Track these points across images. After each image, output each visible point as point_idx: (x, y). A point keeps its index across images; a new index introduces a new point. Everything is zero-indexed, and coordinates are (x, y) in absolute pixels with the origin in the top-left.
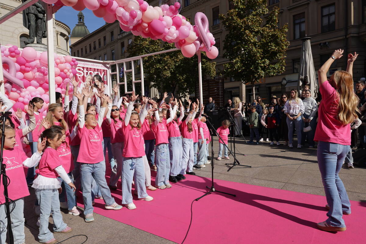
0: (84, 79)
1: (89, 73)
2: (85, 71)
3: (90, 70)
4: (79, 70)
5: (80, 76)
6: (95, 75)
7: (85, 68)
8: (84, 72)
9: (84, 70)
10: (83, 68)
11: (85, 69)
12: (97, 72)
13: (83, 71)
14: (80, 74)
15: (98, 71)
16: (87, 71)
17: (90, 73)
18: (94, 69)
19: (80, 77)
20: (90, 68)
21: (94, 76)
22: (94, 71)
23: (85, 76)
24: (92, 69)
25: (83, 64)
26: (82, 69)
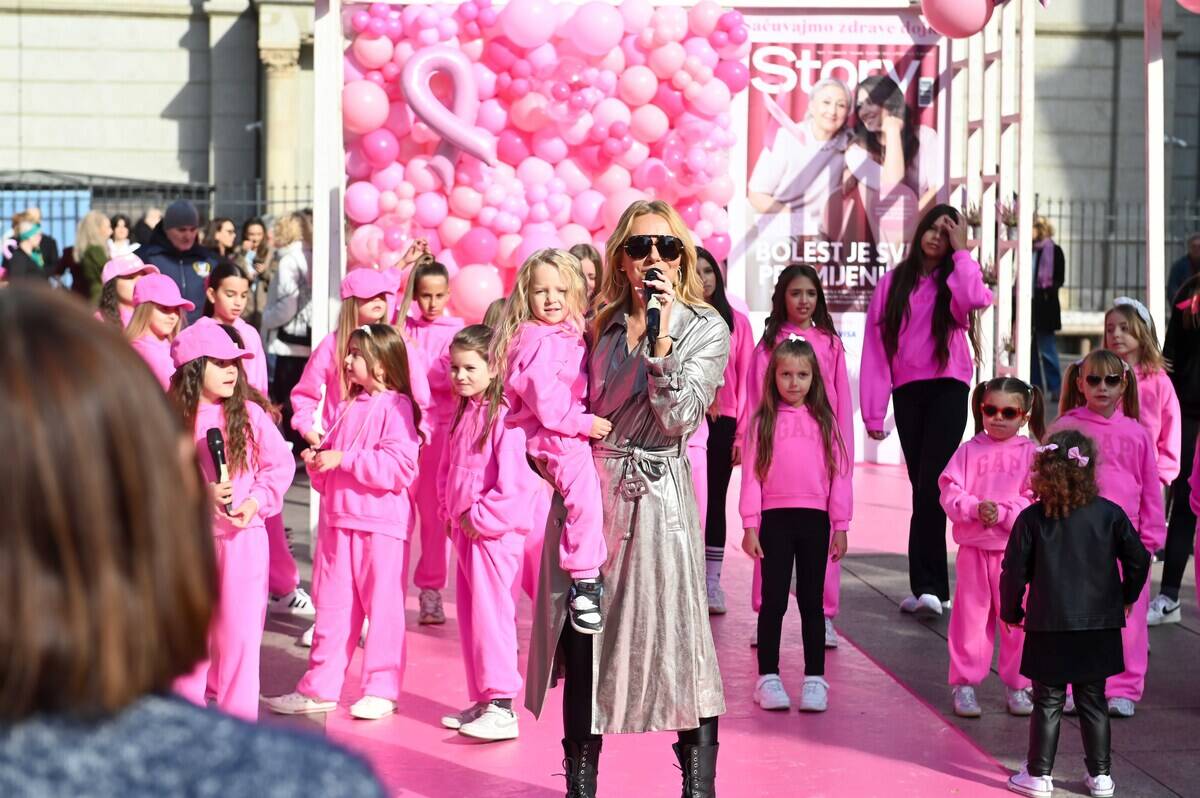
0: (796, 105)
1: (826, 74)
2: (807, 63)
3: (836, 57)
4: (773, 59)
5: (774, 89)
6: (863, 77)
7: (807, 46)
8: (798, 71)
9: (799, 57)
10: (796, 48)
11: (806, 54)
12: (877, 64)
13: (793, 66)
14: (776, 79)
15: (881, 57)
16: (817, 64)
17: (837, 73)
18: (861, 47)
19: (773, 96)
20: (837, 47)
21: (860, 85)
22: (860, 58)
23: (806, 86)
24: (848, 47)
25: (797, 28)
26: (790, 56)
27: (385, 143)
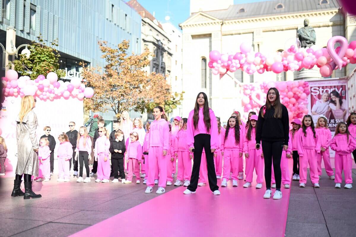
0: (319, 97)
2: (321, 90)
3: (326, 88)
4: (315, 89)
5: (315, 94)
6: (331, 91)
7: (321, 87)
10: (319, 87)
12: (334, 89)
13: (318, 90)
15: (335, 88)
16: (323, 90)
18: (331, 86)
21: (331, 93)
22: (331, 88)
24: (328, 86)
25: (319, 84)
27: (249, 106)
